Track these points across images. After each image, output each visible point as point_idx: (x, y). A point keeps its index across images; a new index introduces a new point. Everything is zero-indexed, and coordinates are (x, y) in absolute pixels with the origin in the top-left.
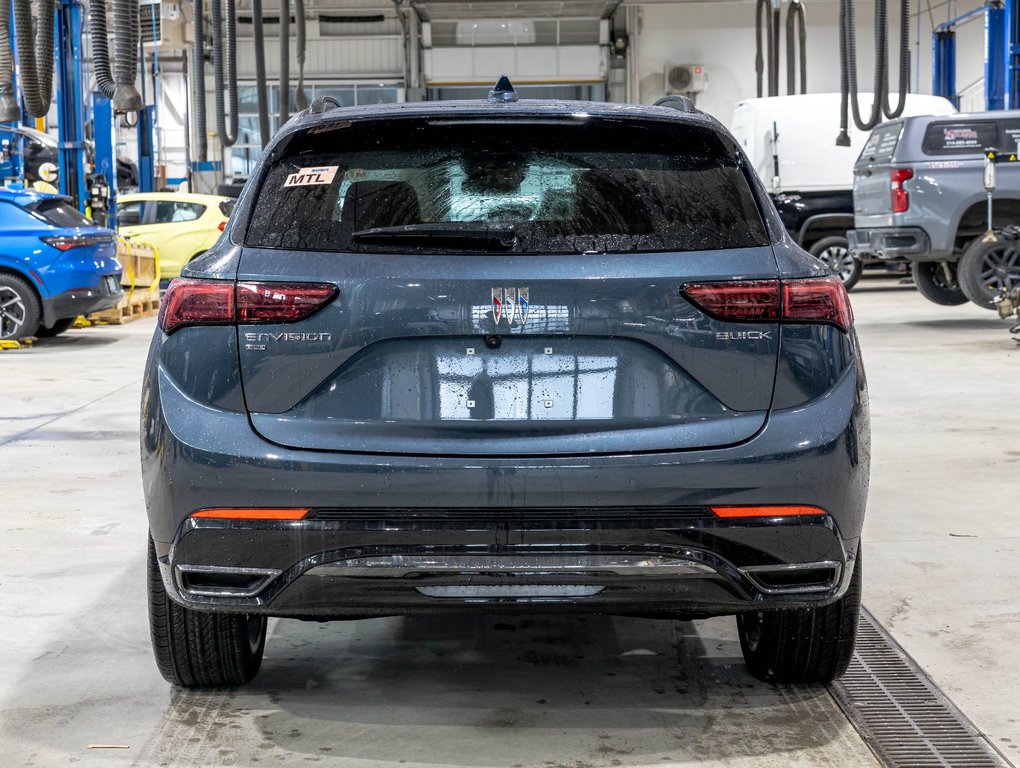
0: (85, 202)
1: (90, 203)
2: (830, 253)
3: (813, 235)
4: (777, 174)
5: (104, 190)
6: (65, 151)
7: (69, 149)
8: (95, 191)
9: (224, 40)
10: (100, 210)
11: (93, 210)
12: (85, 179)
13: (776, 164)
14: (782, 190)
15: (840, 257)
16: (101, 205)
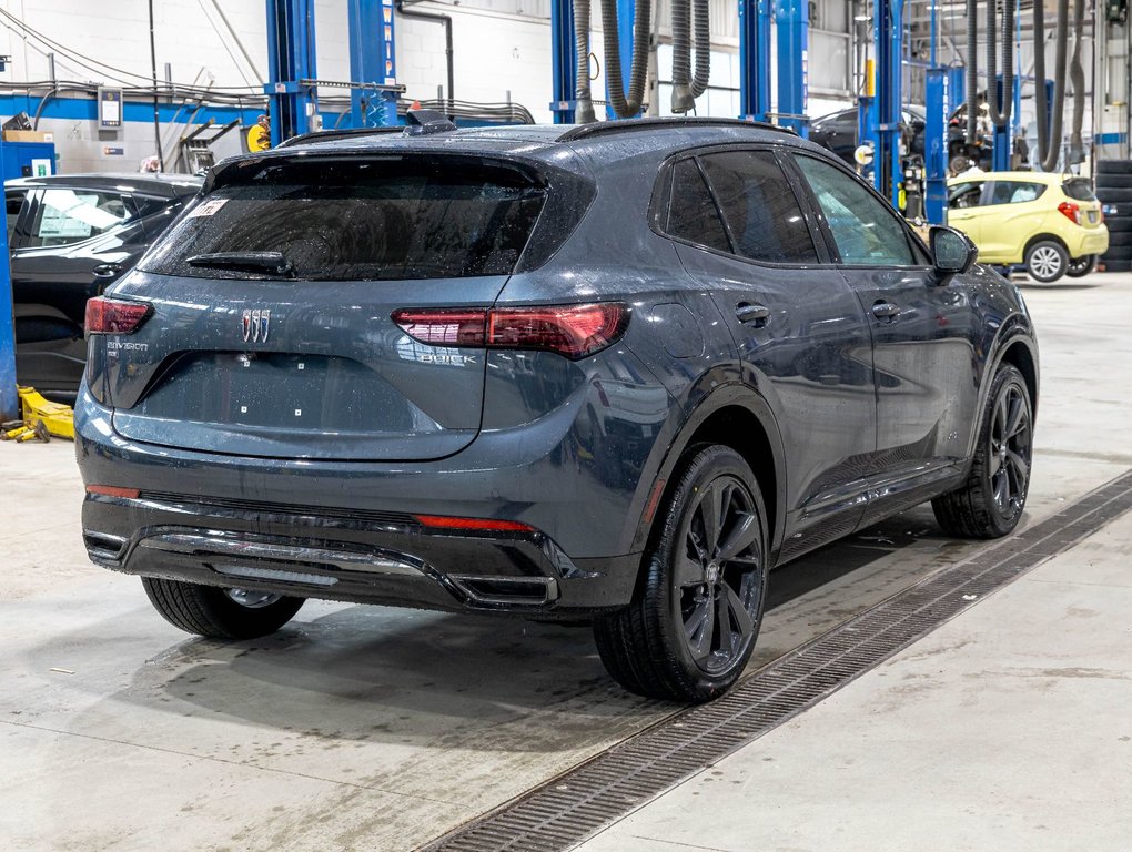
0: (899, 185)
1: (904, 186)
5: (918, 172)
6: (881, 132)
7: (885, 131)
8: (909, 174)
9: (1069, 39)
10: (915, 192)
11: (907, 193)
12: (899, 161)
16: (915, 188)
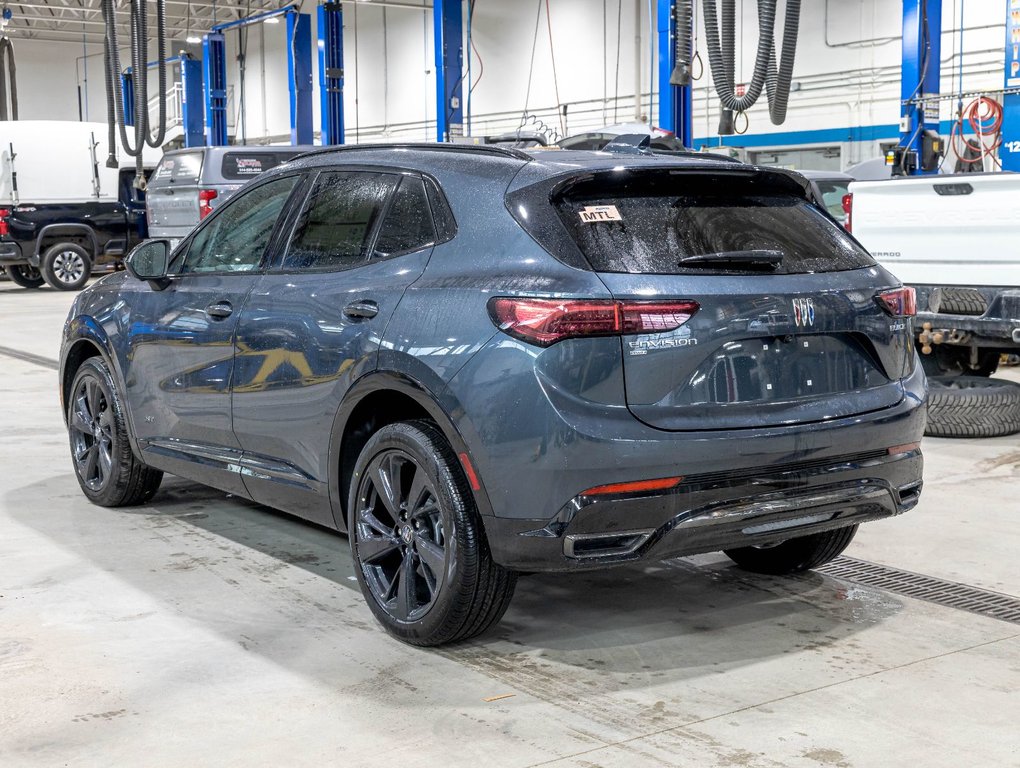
2: (63, 257)
3: (49, 241)
4: (15, 188)
13: (14, 179)
14: (21, 202)
15: (72, 260)
